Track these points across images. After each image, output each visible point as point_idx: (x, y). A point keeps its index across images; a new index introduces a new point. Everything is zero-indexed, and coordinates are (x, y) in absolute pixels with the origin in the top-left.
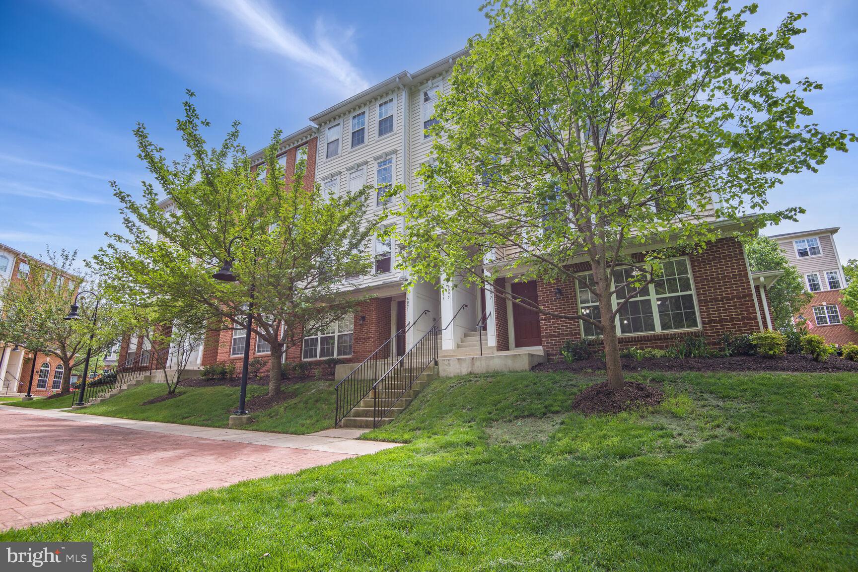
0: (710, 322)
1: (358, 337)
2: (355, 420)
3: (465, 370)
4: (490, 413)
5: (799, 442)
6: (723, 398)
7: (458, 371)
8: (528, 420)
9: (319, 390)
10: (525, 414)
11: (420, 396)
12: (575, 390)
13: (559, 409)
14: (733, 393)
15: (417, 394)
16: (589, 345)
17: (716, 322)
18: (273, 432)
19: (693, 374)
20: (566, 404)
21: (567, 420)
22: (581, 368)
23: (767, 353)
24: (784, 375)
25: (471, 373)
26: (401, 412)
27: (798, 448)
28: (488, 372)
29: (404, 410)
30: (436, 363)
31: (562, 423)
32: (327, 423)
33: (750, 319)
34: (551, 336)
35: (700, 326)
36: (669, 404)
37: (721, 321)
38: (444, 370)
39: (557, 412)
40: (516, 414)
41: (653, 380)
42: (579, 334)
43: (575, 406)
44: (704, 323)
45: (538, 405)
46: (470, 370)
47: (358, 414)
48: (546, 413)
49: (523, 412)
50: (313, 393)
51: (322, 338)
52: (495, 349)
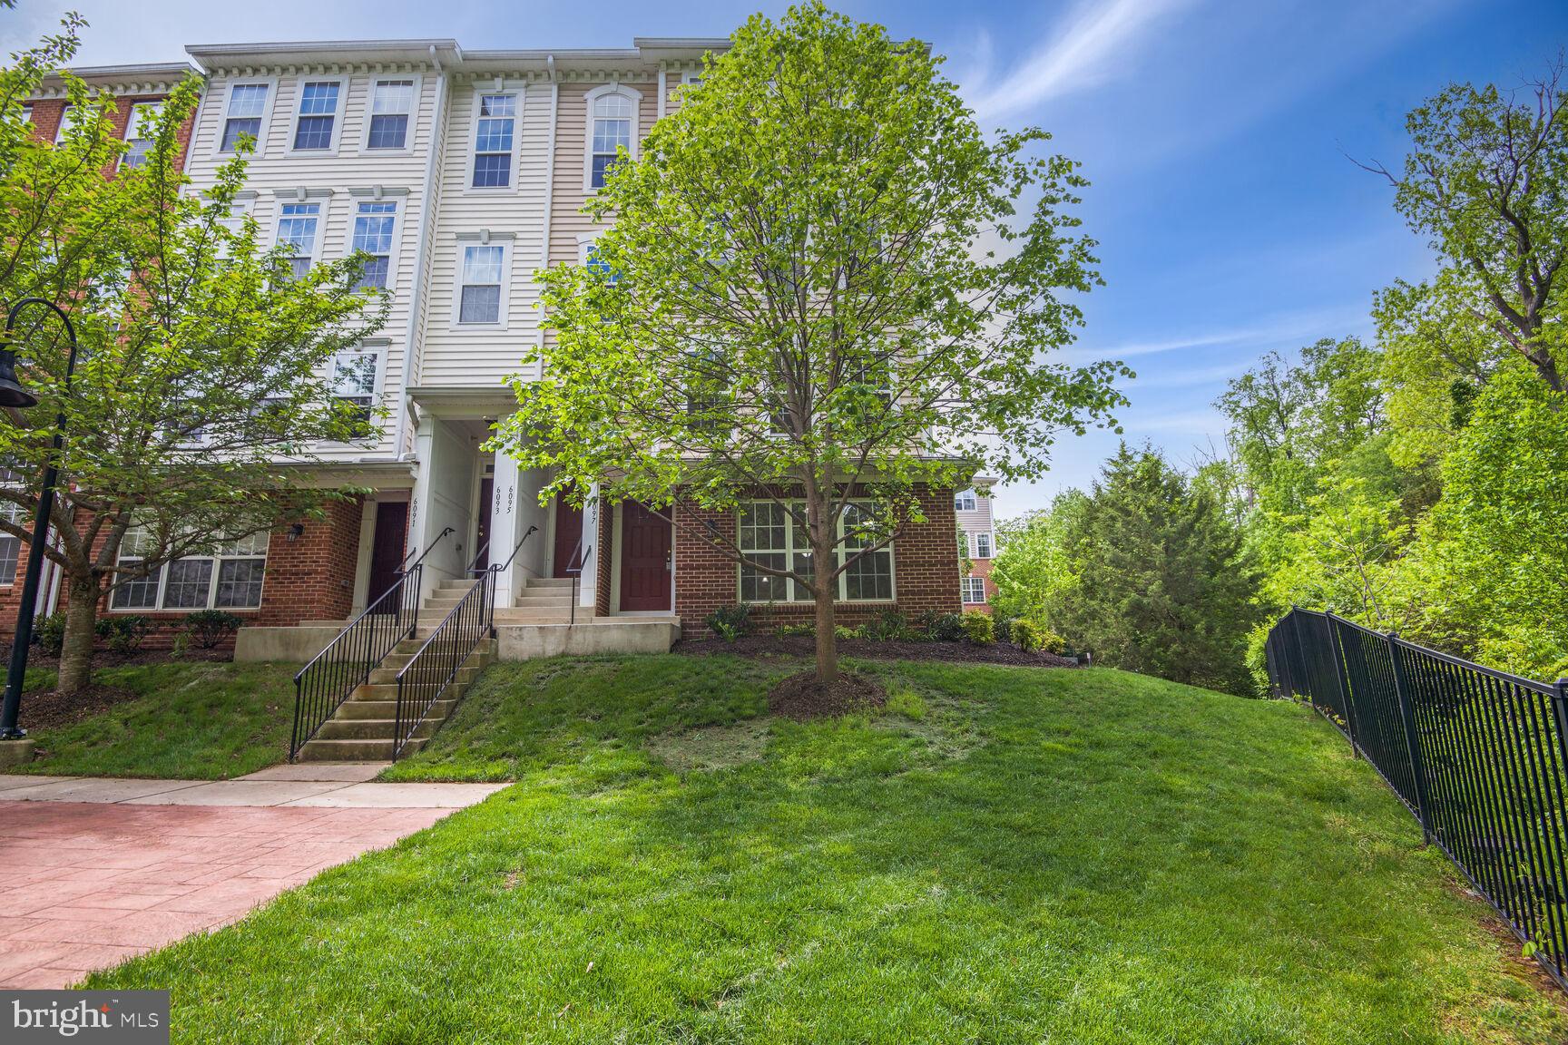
0: (907, 593)
1: (281, 570)
2: (336, 746)
3: (552, 647)
4: (640, 723)
5: (1060, 746)
6: (952, 695)
7: (539, 649)
8: (709, 731)
9: (207, 683)
10: (704, 721)
11: (475, 694)
12: (764, 684)
13: (753, 712)
14: (962, 690)
15: (465, 690)
16: (751, 614)
17: (913, 593)
18: (131, 777)
19: (908, 663)
20: (761, 705)
21: (775, 729)
22: (755, 651)
23: (978, 639)
24: (1004, 668)
25: (563, 655)
26: (440, 726)
27: (1062, 753)
28: (596, 653)
29: (445, 721)
30: (493, 634)
31: (770, 733)
32: (264, 753)
33: (953, 593)
34: (691, 597)
35: (894, 599)
36: (896, 703)
37: (919, 593)
38: (510, 648)
39: (751, 718)
40: (686, 722)
41: (862, 670)
42: (735, 595)
43: (775, 708)
44: (899, 593)
45: (715, 707)
46: (561, 649)
47: (336, 733)
48: (736, 718)
49: (698, 718)
50: (193, 689)
51: (223, 562)
52: (594, 611)
